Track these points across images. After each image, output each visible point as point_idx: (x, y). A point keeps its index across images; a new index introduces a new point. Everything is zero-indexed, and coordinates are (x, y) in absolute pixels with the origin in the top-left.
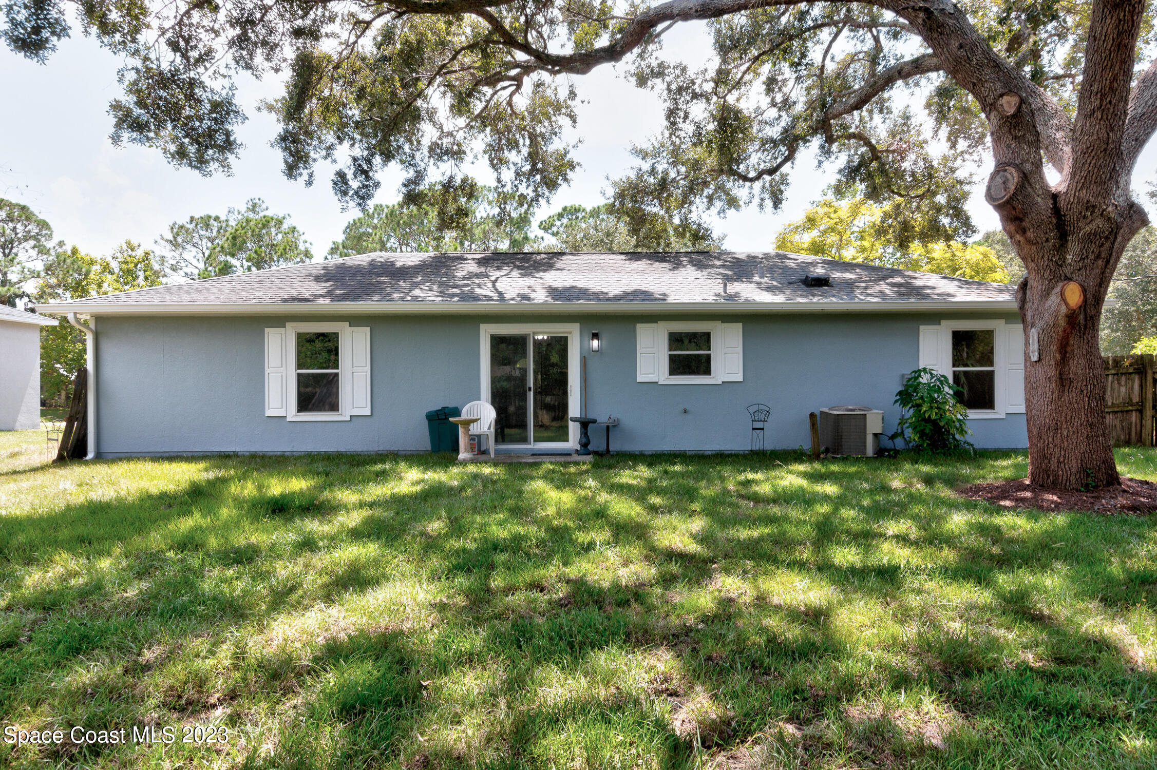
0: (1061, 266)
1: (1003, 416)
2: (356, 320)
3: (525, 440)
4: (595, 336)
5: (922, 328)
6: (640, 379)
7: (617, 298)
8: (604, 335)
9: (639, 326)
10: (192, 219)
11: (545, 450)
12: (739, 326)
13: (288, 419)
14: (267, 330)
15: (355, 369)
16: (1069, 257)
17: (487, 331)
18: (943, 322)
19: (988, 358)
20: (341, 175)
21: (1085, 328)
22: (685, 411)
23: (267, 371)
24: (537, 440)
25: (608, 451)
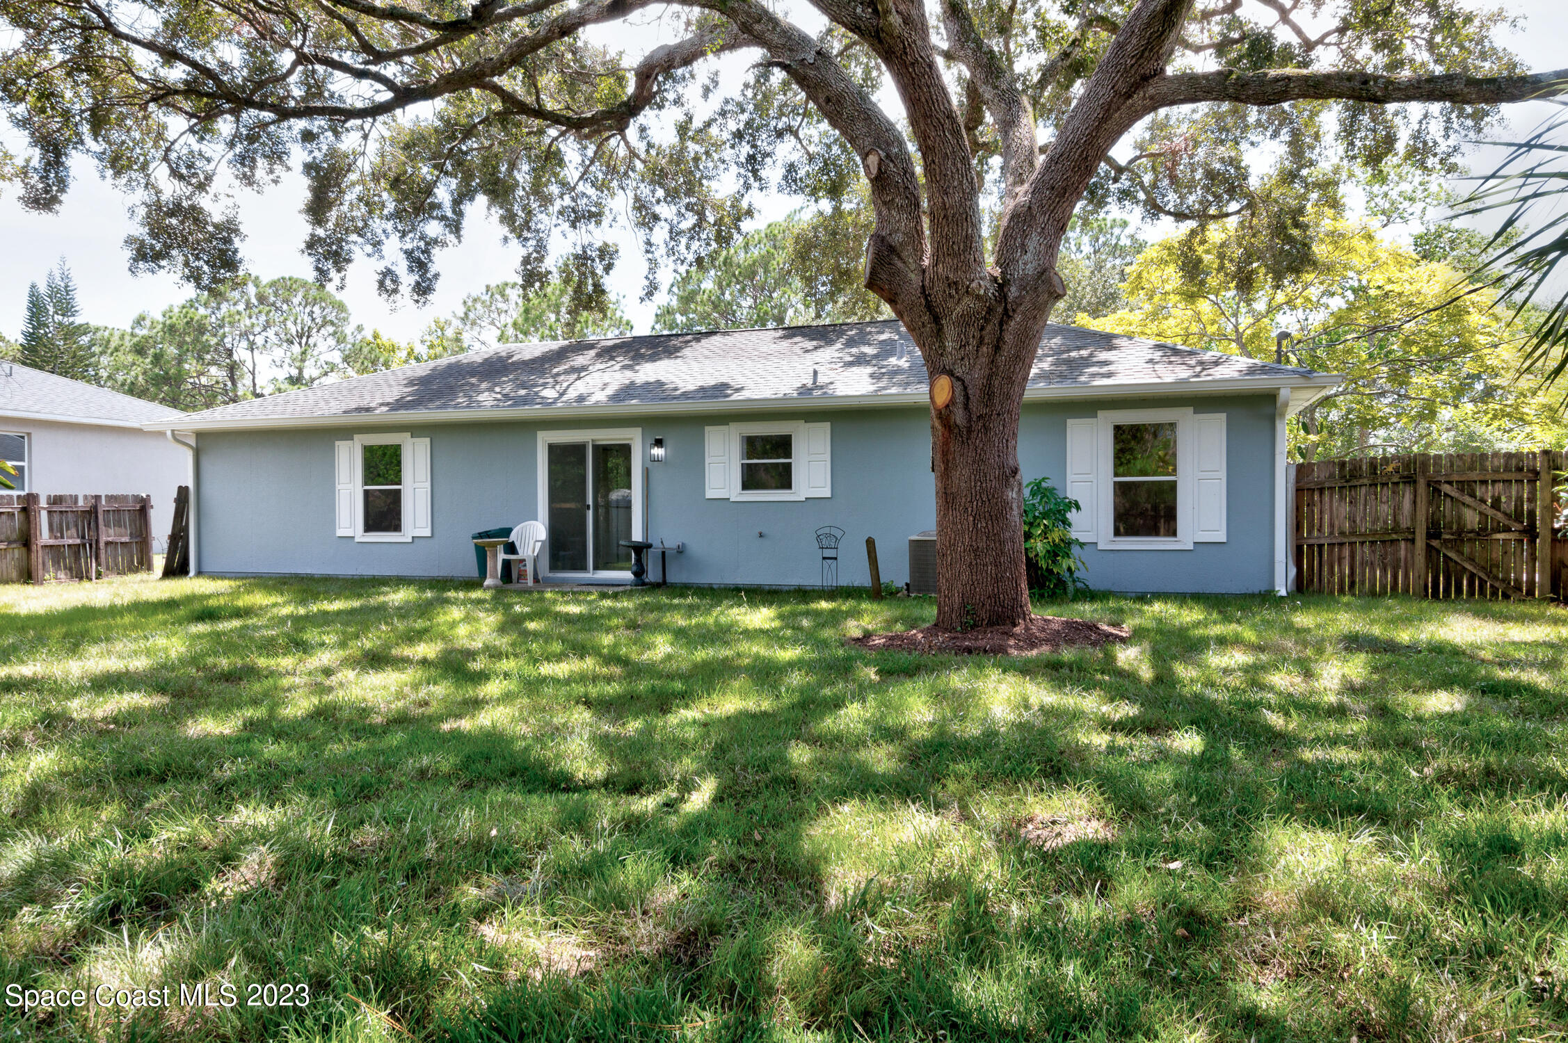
0: (942, 355)
1: (1191, 548)
2: (416, 430)
3: (583, 568)
4: (659, 443)
5: (1070, 422)
6: (710, 494)
7: (686, 395)
8: (668, 442)
9: (707, 429)
10: (488, 288)
11: (606, 580)
12: (827, 426)
13: (357, 540)
14: (337, 443)
15: (417, 485)
16: (949, 345)
17: (544, 439)
18: (1100, 414)
19: (1168, 462)
20: (388, 273)
21: (969, 430)
22: (761, 535)
23: (338, 487)
24: (596, 568)
25: (664, 582)
